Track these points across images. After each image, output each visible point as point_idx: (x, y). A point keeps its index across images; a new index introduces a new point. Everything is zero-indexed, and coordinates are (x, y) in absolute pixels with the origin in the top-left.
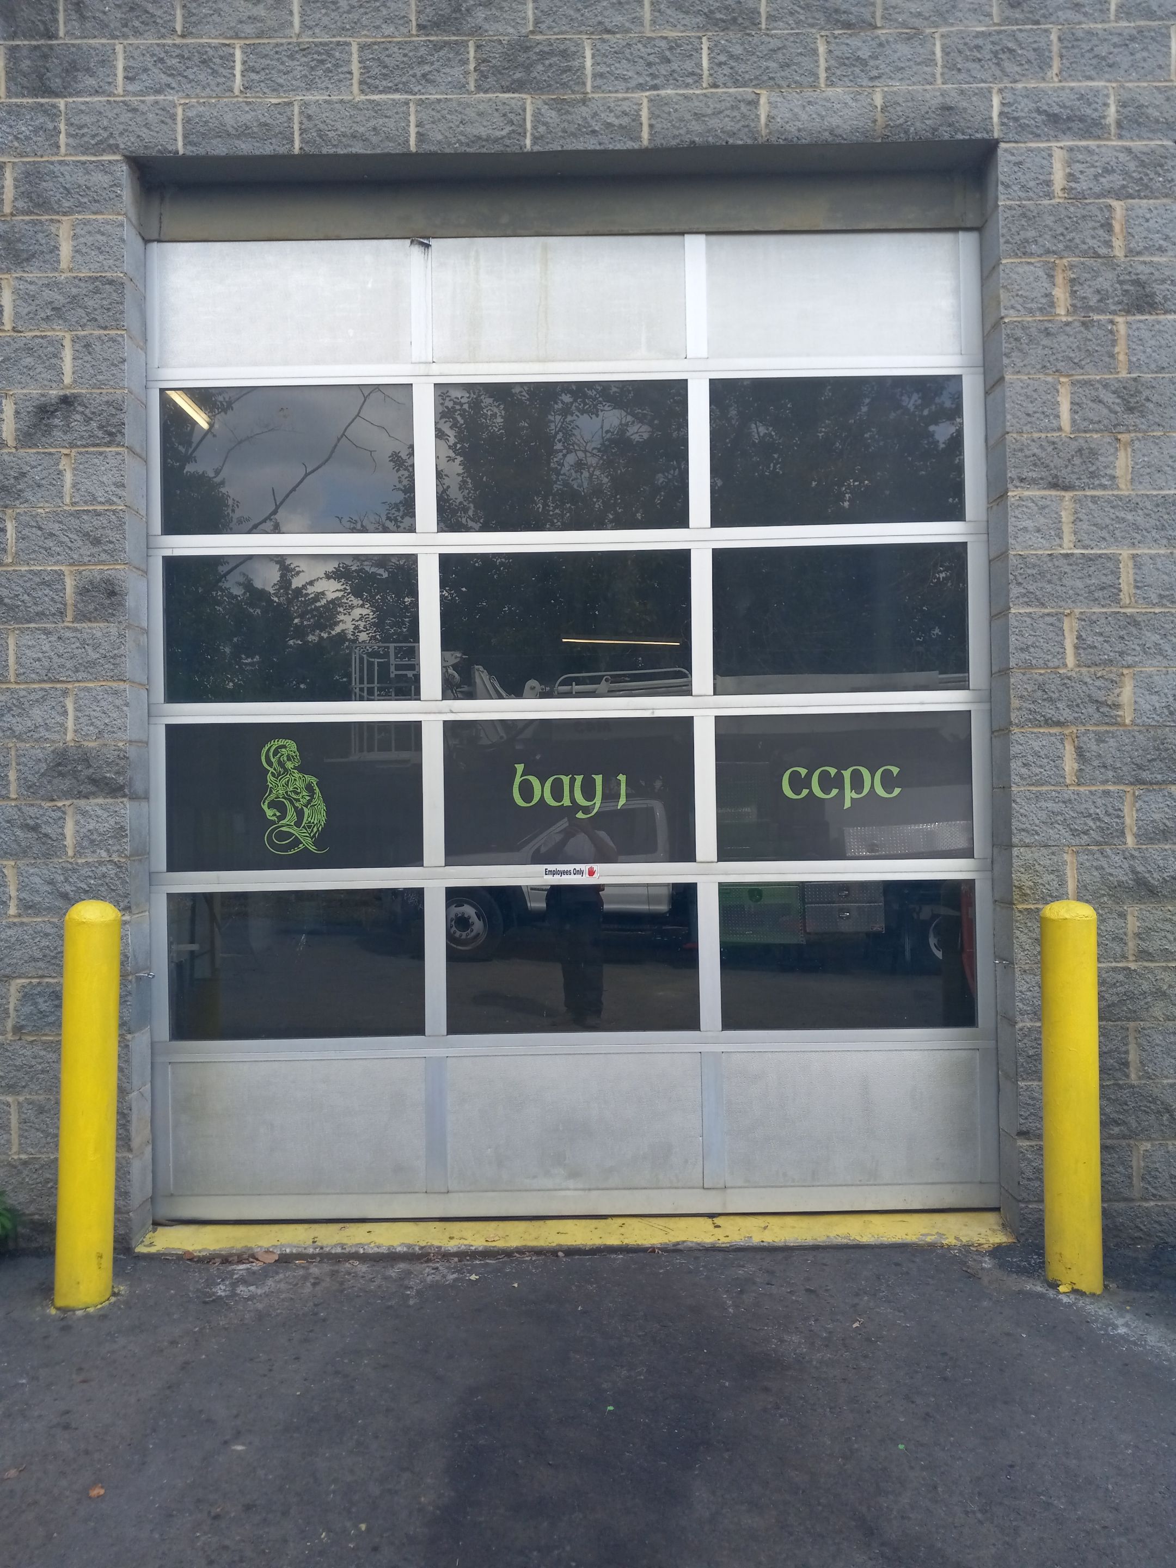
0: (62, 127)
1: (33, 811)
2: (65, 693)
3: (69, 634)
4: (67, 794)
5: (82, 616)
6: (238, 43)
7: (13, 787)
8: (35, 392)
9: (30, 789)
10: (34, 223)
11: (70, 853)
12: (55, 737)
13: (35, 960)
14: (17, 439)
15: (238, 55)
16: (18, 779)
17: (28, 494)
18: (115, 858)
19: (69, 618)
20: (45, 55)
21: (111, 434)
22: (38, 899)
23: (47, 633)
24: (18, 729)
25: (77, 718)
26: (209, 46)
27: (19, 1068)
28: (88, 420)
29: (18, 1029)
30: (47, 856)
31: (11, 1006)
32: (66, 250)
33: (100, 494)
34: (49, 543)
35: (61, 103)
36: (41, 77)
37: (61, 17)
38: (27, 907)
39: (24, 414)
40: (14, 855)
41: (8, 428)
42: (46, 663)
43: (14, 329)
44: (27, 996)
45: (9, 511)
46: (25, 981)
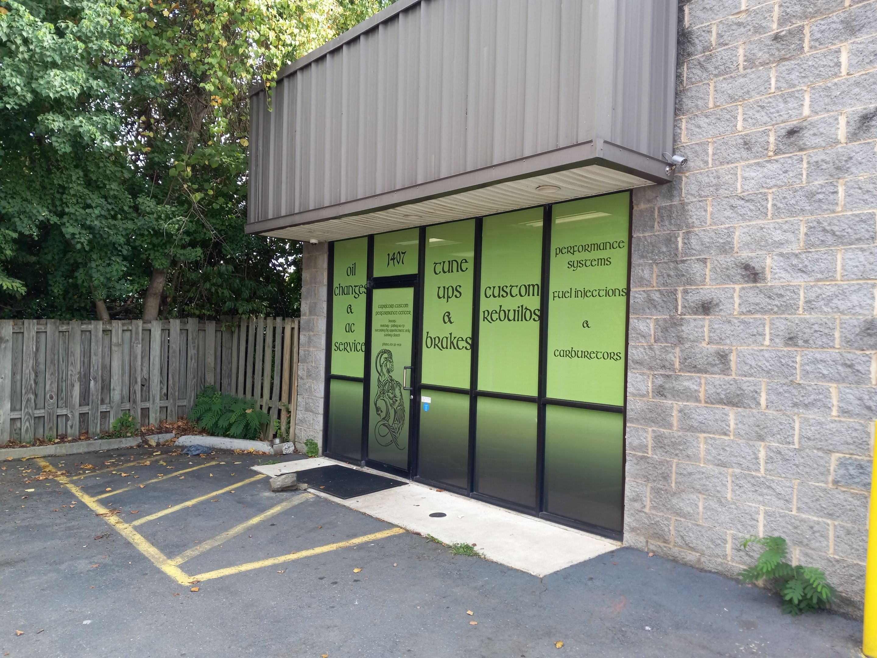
1: (850, 356)
2: (874, 286)
4: (871, 347)
7: (837, 341)
8: (860, 108)
9: (849, 342)
11: (874, 382)
12: (866, 312)
13: (848, 444)
14: (847, 138)
16: (841, 337)
17: (853, 169)
22: (851, 408)
23: (863, 250)
24: (842, 307)
27: (835, 505)
29: (836, 482)
30: (858, 383)
31: (832, 469)
34: (866, 197)
38: (844, 412)
39: (852, 123)
40: (837, 381)
41: (842, 133)
42: (861, 268)
43: (848, 74)
44: (842, 464)
45: (841, 181)
46: (841, 455)
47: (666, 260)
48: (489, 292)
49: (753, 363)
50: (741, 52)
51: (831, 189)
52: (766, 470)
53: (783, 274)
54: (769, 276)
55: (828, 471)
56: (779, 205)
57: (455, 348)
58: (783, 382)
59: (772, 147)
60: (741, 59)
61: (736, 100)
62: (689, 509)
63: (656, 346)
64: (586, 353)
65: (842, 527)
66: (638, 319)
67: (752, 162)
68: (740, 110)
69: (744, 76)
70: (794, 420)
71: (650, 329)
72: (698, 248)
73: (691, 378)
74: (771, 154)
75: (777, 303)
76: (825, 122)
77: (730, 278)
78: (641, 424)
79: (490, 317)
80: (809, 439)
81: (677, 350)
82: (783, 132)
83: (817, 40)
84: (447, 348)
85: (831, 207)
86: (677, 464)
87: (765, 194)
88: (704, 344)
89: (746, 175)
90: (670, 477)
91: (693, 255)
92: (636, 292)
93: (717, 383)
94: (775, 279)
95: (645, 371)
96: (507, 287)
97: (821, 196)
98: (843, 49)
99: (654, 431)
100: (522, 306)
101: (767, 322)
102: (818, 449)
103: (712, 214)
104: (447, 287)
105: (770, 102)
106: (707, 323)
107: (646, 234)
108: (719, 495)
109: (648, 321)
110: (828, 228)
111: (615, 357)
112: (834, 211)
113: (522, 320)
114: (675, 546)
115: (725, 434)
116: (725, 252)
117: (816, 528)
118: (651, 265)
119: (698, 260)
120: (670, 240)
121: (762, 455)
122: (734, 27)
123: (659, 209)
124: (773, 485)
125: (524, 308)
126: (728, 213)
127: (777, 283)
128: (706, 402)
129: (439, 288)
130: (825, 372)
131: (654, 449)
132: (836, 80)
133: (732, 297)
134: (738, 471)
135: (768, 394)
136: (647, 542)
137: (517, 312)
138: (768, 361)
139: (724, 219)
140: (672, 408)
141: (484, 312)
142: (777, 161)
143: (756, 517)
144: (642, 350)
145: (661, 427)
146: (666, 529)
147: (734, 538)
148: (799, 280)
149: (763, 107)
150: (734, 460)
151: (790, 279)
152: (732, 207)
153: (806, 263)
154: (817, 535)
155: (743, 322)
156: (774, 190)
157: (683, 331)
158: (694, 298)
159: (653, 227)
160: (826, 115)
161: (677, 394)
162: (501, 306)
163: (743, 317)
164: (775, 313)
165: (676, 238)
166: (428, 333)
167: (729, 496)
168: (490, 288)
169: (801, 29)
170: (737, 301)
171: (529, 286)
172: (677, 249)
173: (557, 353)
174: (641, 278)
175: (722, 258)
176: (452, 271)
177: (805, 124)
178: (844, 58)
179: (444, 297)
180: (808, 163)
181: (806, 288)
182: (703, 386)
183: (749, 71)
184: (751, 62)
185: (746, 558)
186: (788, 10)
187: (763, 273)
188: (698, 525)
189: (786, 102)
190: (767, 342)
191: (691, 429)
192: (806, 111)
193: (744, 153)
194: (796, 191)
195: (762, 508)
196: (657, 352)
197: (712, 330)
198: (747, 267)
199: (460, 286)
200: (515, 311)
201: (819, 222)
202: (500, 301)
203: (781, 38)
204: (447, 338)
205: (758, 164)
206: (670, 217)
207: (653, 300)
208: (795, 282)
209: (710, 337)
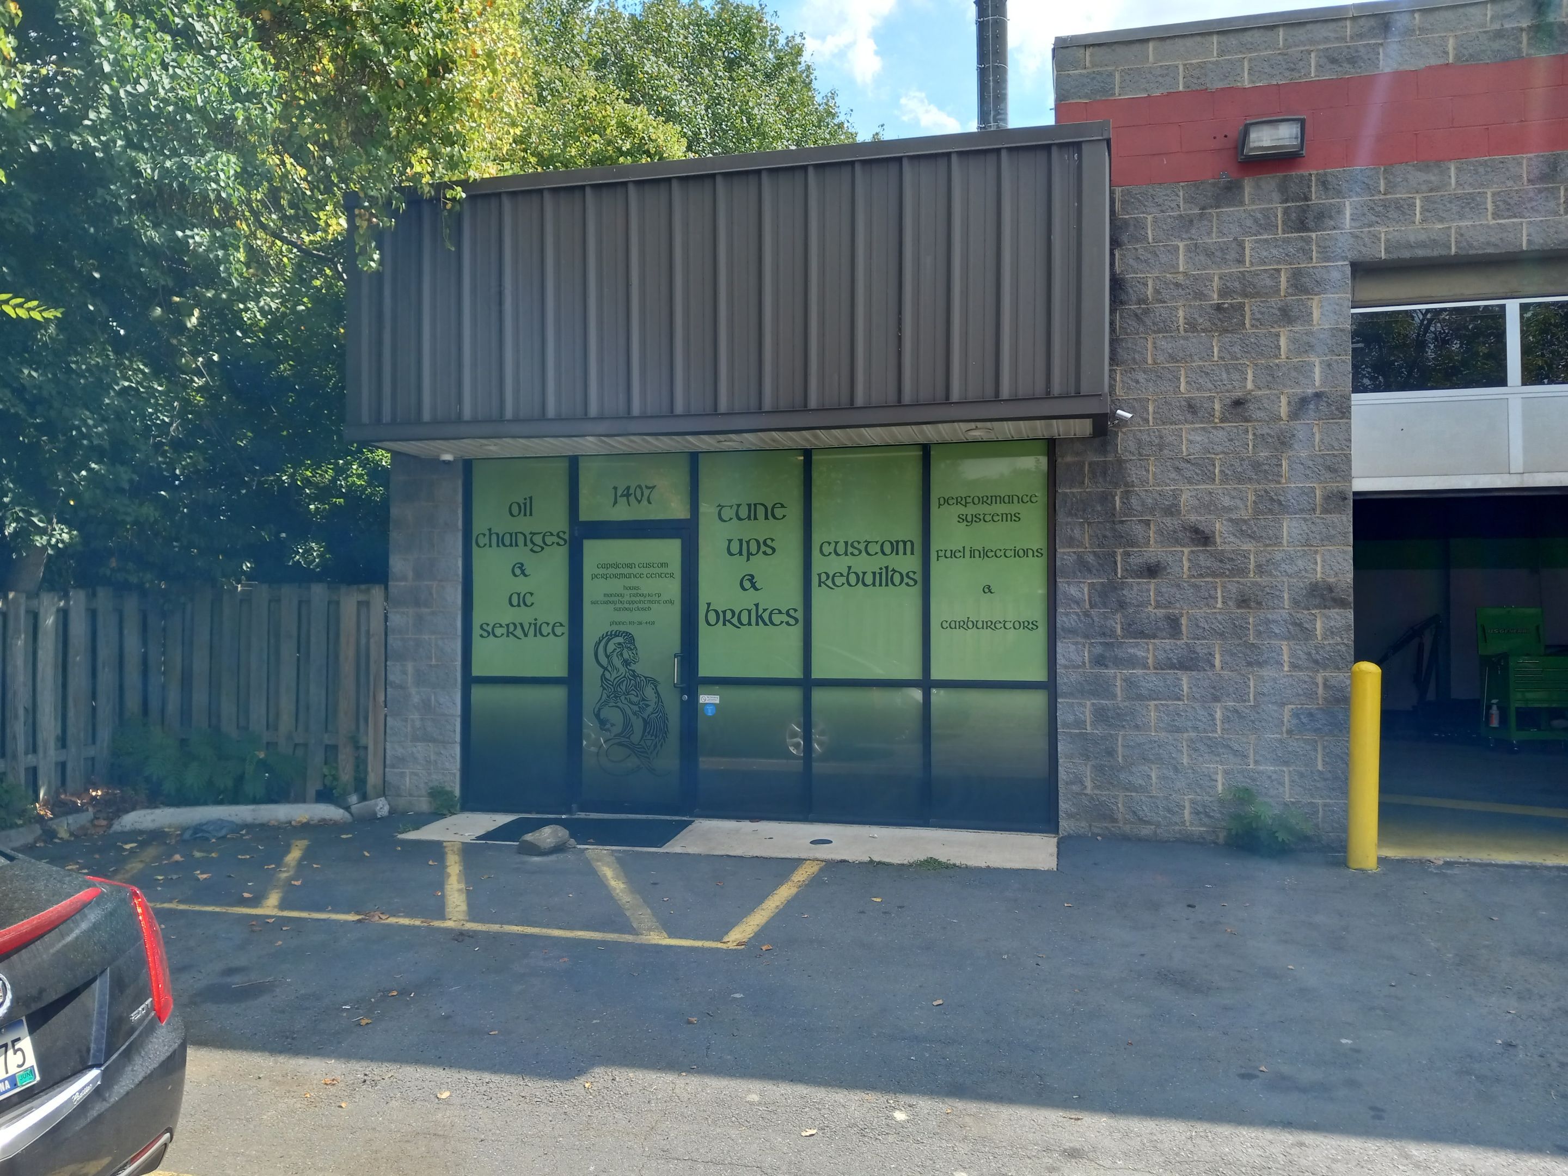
0: (1314, 248)
1: (1299, 616)
2: (1316, 552)
3: (1318, 521)
4: (1316, 607)
5: (1326, 511)
6: (1418, 196)
7: (1286, 602)
8: (1299, 391)
9: (1295, 603)
10: (1298, 300)
11: (1319, 638)
12: (1311, 576)
13: (1299, 695)
14: (1289, 416)
15: (1418, 202)
16: (1289, 598)
17: (1296, 446)
18: (1346, 641)
19: (1318, 512)
20: (1304, 210)
21: (1343, 413)
22: (1300, 663)
23: (1305, 520)
24: (1290, 571)
25: (1323, 566)
26: (1401, 198)
27: (1289, 753)
28: (1329, 405)
29: (1290, 732)
30: (1306, 639)
31: (1285, 720)
32: (1316, 314)
33: (1336, 444)
34: (1308, 472)
35: (1314, 235)
36: (1302, 222)
37: (1313, 190)
38: (1294, 666)
39: (1293, 403)
40: (1287, 639)
41: (1284, 410)
42: (1305, 536)
43: (1287, 358)
44: (1296, 715)
45: (1284, 455)
46: (1293, 706)
47: (1101, 520)
48: (827, 549)
49: (1207, 627)
50: (1181, 313)
51: (1274, 461)
52: (1223, 729)
53: (1232, 539)
54: (1218, 540)
55: (1282, 722)
56: (1227, 472)
57: (766, 624)
58: (1237, 642)
59: (1217, 414)
60: (1181, 321)
61: (1177, 361)
62: (1140, 782)
63: (1093, 612)
64: (989, 624)
65: (1297, 771)
66: (1069, 583)
67: (1197, 426)
68: (1183, 372)
69: (1186, 339)
70: (1249, 679)
71: (1083, 594)
72: (1139, 508)
73: (1137, 645)
74: (1217, 420)
75: (1228, 566)
76: (1269, 399)
77: (1177, 542)
78: (1077, 698)
79: (830, 580)
80: (1264, 694)
81: (1118, 616)
82: (1228, 401)
83: (1258, 320)
84: (749, 624)
85: (1275, 478)
86: (1124, 737)
87: (1213, 460)
88: (1150, 609)
89: (1191, 438)
90: (1116, 752)
91: (1135, 516)
92: (1064, 553)
93: (1168, 647)
94: (1225, 543)
95: (1080, 640)
96: (859, 543)
97: (1267, 467)
98: (1282, 334)
99: (1093, 704)
100: (887, 568)
101: (1219, 585)
102: (1272, 703)
103: (1154, 474)
104: (745, 539)
105: (1213, 370)
106: (1152, 587)
107: (1075, 490)
108: (1174, 762)
109: (1082, 585)
110: (1275, 497)
111: (1031, 626)
112: (1279, 483)
113: (887, 585)
114: (1125, 823)
115: (1179, 699)
116: (1172, 514)
117: (1274, 776)
118: (1081, 524)
119: (1139, 521)
120: (1106, 498)
121: (1218, 715)
122: (1172, 286)
123: (1090, 464)
124: (1232, 744)
125: (890, 569)
126: (1173, 475)
127: (1228, 547)
128: (1155, 668)
129: (730, 541)
130: (1277, 631)
131: (1093, 724)
132: (1277, 361)
133: (1181, 561)
134: (1193, 735)
135: (1222, 656)
136: (1090, 826)
137: (878, 576)
138: (1221, 624)
139: (1168, 481)
140: (1115, 677)
141: (819, 575)
142: (1223, 428)
143: (1214, 777)
144: (1075, 617)
145: (1103, 699)
146: (1115, 808)
147: (1193, 802)
148: (1248, 546)
149: (1207, 374)
150: (1189, 724)
151: (1240, 544)
152: (1177, 469)
153: (1255, 529)
154: (1275, 783)
155: (1195, 586)
156: (1221, 456)
157: (1124, 595)
158: (1135, 560)
159: (1083, 483)
160: (1268, 392)
161: (1119, 662)
162: (850, 568)
163: (1193, 580)
164: (1227, 576)
165: (1114, 497)
166: (709, 604)
167: (1185, 761)
168: (829, 543)
169: (1241, 306)
170: (1186, 564)
171: (897, 542)
172: (1115, 509)
173: (945, 625)
174: (1071, 537)
175: (1168, 520)
176: (756, 518)
177: (1249, 397)
178: (1283, 342)
179: (740, 553)
180: (1254, 434)
181: (1256, 553)
182: (1151, 652)
183: (1190, 334)
184: (1192, 326)
185: (1206, 820)
186: (1228, 284)
187: (1214, 537)
188: (1151, 797)
189: (1228, 373)
190: (1219, 605)
191: (1140, 697)
192: (1250, 385)
193: (1189, 417)
194: (1243, 460)
195: (1220, 767)
196: (1096, 619)
197: (1159, 593)
198: (1196, 531)
199: (772, 540)
200: (874, 573)
201: (1266, 491)
202: (848, 560)
203: (1225, 310)
204: (749, 611)
205: (1203, 428)
206: (1104, 473)
207: (1088, 562)
208: (1245, 547)
209: (1157, 601)
